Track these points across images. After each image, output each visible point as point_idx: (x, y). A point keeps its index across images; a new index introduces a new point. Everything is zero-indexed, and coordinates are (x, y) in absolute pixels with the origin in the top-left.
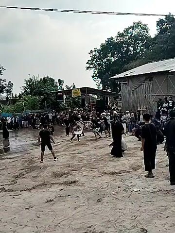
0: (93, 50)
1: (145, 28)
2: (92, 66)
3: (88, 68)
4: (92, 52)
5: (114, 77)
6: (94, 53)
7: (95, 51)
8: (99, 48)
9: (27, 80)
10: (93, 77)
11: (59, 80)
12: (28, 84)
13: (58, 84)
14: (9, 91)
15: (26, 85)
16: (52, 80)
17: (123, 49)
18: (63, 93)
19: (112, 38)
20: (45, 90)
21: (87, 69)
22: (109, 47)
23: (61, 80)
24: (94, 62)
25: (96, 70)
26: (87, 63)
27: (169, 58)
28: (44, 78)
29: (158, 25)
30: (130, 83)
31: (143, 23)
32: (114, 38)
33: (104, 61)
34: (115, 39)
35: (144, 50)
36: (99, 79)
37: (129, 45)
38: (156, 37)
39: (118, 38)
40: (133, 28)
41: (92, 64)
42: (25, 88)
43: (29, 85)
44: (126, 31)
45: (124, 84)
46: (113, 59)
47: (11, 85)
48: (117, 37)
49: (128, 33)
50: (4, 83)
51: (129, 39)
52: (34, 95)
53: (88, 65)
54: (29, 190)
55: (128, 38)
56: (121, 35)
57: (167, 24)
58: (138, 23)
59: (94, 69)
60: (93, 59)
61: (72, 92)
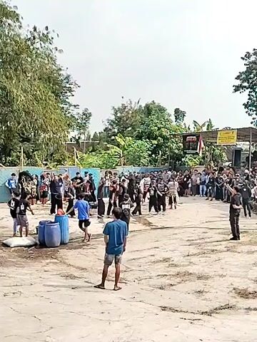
0: (252, 52)
2: (246, 84)
3: (237, 89)
4: (248, 55)
6: (252, 59)
7: (255, 54)
9: (116, 107)
10: (246, 106)
11: (177, 111)
12: (119, 115)
14: (82, 127)
15: (113, 118)
18: (198, 137)
20: (159, 129)
21: (236, 91)
24: (252, 76)
25: (253, 93)
26: (238, 78)
28: (147, 107)
41: (244, 81)
42: (112, 123)
43: (120, 118)
47: (87, 116)
50: (74, 112)
52: (139, 137)
53: (238, 82)
59: (249, 90)
60: (249, 71)
61: (219, 135)
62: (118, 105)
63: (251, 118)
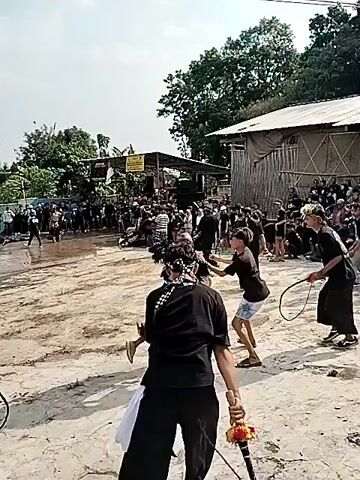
0: (174, 74)
1: (284, 32)
2: (170, 108)
3: (161, 113)
4: (171, 78)
5: (216, 133)
6: (175, 81)
7: (178, 76)
8: (186, 70)
9: (29, 134)
10: (172, 131)
11: (99, 136)
12: (33, 142)
13: (97, 144)
15: (27, 145)
16: (85, 136)
17: (238, 75)
18: (107, 164)
19: (214, 51)
20: (68, 155)
21: (160, 115)
22: (207, 69)
23: (104, 135)
24: (175, 100)
25: (178, 118)
26: (161, 101)
27: (332, 98)
28: (67, 132)
29: (312, 27)
30: (250, 146)
31: (281, 22)
32: (219, 50)
33: (196, 98)
34: (220, 52)
35: (282, 79)
36: (184, 136)
37: (249, 67)
38: (308, 53)
39: (228, 51)
40: (259, 30)
41: (170, 103)
42: (26, 151)
43: (33, 145)
44: (246, 36)
45: (237, 148)
46: (216, 96)
48: (226, 48)
49: (249, 41)
51: (250, 54)
52: (45, 166)
53: (162, 106)
54: (32, 363)
55: (248, 51)
56: (234, 45)
57: (331, 27)
58: (271, 22)
59: (174, 114)
60: (172, 94)
61: (127, 161)
62: (31, 131)
63: (178, 143)
